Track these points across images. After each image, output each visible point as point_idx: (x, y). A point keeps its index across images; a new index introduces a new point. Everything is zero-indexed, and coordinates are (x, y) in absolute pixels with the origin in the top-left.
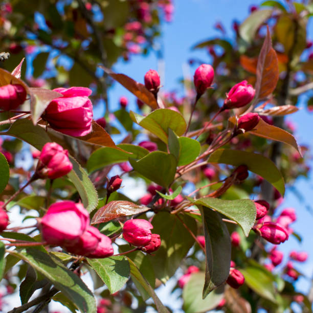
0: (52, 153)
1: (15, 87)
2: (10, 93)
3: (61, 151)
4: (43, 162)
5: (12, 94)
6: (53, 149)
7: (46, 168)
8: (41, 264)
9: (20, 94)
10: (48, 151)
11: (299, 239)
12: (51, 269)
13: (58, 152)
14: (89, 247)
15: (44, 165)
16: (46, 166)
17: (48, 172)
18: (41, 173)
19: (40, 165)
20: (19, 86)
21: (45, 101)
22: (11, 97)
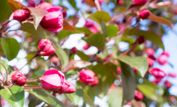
0: (45, 44)
1: (25, 11)
2: (22, 14)
3: (49, 43)
4: (40, 49)
5: (23, 14)
6: (45, 42)
7: (42, 52)
8: (40, 95)
9: (27, 14)
10: (43, 44)
11: (172, 66)
12: (45, 98)
13: (48, 44)
14: (65, 90)
15: (41, 50)
16: (42, 51)
17: (43, 54)
18: (40, 54)
19: (39, 50)
20: (26, 9)
21: (40, 17)
22: (23, 16)
